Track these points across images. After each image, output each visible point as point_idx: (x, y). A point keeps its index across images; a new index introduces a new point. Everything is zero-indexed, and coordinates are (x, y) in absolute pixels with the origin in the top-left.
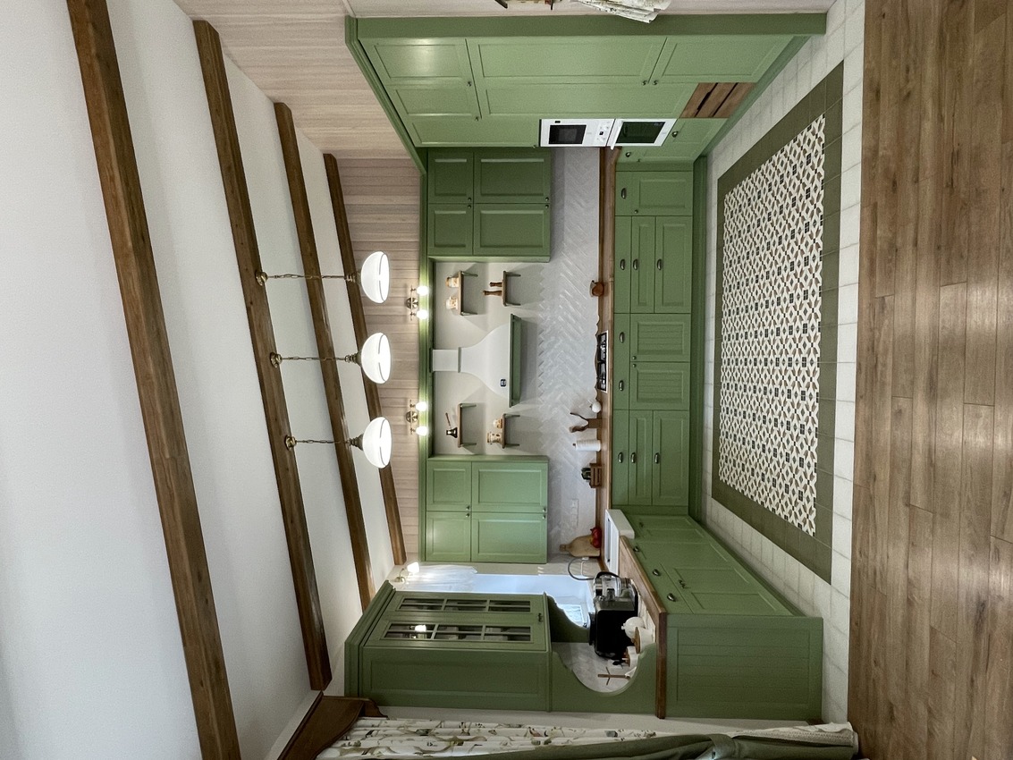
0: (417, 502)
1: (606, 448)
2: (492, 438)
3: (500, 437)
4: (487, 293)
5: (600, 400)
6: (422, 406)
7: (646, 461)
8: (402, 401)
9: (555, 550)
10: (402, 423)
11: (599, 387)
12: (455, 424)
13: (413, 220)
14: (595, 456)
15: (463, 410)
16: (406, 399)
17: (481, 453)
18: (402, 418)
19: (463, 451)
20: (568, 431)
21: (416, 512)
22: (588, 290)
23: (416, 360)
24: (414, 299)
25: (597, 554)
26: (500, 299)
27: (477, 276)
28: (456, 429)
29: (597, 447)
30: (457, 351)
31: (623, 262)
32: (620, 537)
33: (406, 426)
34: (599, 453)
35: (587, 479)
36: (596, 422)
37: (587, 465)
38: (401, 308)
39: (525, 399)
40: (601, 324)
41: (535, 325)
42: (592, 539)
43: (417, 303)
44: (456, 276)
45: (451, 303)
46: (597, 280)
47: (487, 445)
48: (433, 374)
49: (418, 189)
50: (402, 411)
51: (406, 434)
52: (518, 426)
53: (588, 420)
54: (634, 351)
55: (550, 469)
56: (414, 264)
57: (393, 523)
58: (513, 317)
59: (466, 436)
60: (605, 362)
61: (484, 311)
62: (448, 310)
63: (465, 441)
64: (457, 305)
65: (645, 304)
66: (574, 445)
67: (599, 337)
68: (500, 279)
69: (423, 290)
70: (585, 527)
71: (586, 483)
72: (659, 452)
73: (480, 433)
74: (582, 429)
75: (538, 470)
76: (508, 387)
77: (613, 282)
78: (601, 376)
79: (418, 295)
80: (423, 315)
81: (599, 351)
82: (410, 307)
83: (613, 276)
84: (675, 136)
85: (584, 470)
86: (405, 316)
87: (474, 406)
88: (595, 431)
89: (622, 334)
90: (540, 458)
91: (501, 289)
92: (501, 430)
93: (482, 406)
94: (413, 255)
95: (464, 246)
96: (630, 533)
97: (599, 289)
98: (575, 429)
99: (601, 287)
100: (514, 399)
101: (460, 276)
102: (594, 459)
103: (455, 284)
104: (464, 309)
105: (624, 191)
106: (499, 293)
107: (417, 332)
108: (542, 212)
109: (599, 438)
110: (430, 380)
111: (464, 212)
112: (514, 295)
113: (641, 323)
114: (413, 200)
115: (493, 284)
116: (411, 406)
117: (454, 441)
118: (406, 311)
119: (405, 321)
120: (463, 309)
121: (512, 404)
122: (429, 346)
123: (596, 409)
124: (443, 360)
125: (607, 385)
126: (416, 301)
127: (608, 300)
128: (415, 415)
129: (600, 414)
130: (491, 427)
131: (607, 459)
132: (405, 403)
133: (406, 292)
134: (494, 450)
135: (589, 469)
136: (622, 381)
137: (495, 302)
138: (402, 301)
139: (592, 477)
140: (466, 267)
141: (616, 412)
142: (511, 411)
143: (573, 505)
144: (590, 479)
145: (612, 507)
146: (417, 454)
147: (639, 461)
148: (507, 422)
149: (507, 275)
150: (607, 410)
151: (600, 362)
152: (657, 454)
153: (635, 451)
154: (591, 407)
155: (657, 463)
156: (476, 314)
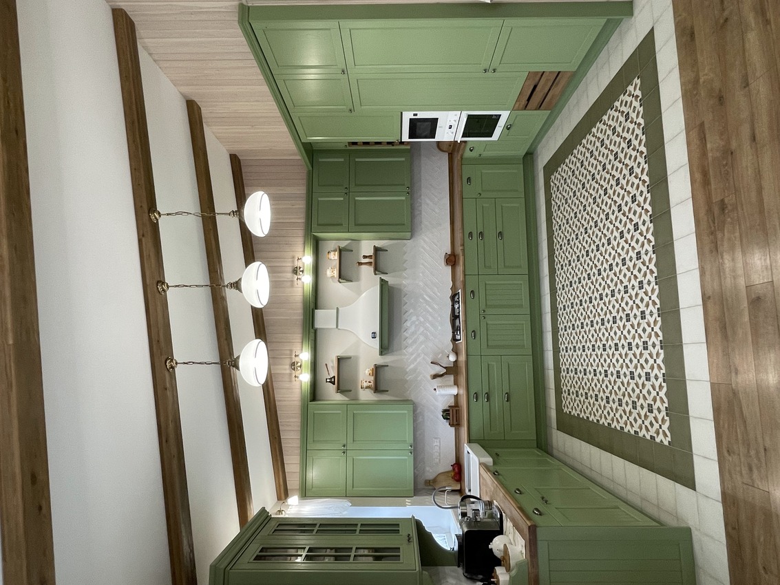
0: (299, 441)
1: (463, 392)
2: (365, 384)
3: (372, 383)
4: (360, 264)
5: (456, 351)
6: (305, 356)
7: (497, 400)
8: (288, 352)
9: (421, 485)
10: (288, 372)
11: (454, 339)
12: (333, 373)
13: (301, 205)
14: (453, 400)
15: (341, 362)
16: (291, 351)
17: (356, 398)
18: (288, 367)
19: (339, 398)
20: (429, 378)
21: (298, 451)
22: (443, 261)
23: (302, 317)
24: (300, 268)
25: (458, 488)
26: (371, 269)
27: (352, 251)
28: (334, 377)
29: (454, 391)
30: (335, 311)
31: (471, 234)
32: (480, 464)
33: (291, 374)
34: (456, 397)
35: (447, 419)
36: (453, 370)
37: (446, 408)
38: (289, 275)
39: (393, 350)
40: (454, 288)
41: (400, 290)
42: (453, 474)
43: (303, 271)
44: (335, 251)
45: (331, 272)
46: (449, 253)
47: (361, 391)
48: (316, 331)
49: (305, 182)
50: (288, 362)
51: (291, 381)
52: (387, 375)
53: (445, 368)
54: (483, 307)
55: (415, 410)
56: (300, 240)
57: (277, 460)
58: (382, 280)
59: (343, 384)
60: (459, 317)
61: (358, 279)
62: (328, 278)
63: (341, 388)
64: (336, 273)
65: (490, 267)
66: (435, 389)
67: (453, 297)
68: (371, 252)
69: (307, 259)
70: (446, 464)
71: (445, 423)
72: (508, 391)
73: (354, 380)
74: (442, 375)
75: (405, 411)
76: (378, 338)
77: (463, 250)
78: (455, 329)
79: (304, 264)
80: (307, 279)
81: (453, 309)
82: (296, 273)
83: (463, 245)
84: (508, 129)
85: (444, 411)
86: (292, 281)
87: (349, 358)
88: (451, 378)
89: (472, 292)
90: (406, 401)
91: (372, 260)
92: (372, 378)
93: (357, 358)
94: (300, 232)
95: (341, 225)
96: (489, 460)
97: (451, 260)
98: (435, 376)
99: (453, 258)
100: (384, 349)
101: (338, 250)
102: (452, 402)
103: (334, 256)
104: (342, 276)
105: (469, 180)
106: (370, 263)
107: (301, 294)
108: (403, 198)
109: (456, 383)
110: (312, 335)
111: (342, 199)
112: (382, 265)
113: (487, 282)
114: (301, 190)
115: (365, 257)
116: (296, 356)
117: (332, 388)
118: (293, 278)
119: (292, 286)
120: (340, 276)
121: (381, 354)
122: (312, 306)
123: (452, 358)
124: (323, 318)
125: (461, 336)
126: (301, 269)
127: (460, 269)
128: (299, 364)
129: (456, 362)
130: (364, 375)
131: (463, 402)
132: (291, 355)
133: (293, 262)
134: (366, 396)
135: (448, 410)
136: (474, 331)
137: (367, 271)
138: (290, 269)
139: (451, 418)
140: (343, 244)
141: (470, 357)
142: (380, 360)
143: (435, 444)
144: (449, 419)
145: (470, 441)
146: (299, 399)
147: (491, 399)
148: (378, 370)
149: (377, 250)
150: (462, 358)
151: (454, 317)
152: (507, 393)
153: (487, 391)
154: (448, 357)
155: (507, 401)
156: (351, 281)
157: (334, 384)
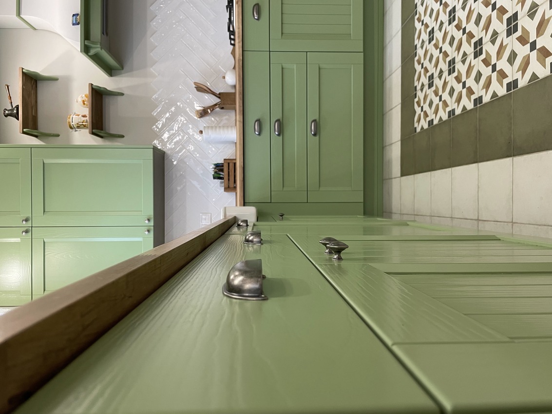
2: (75, 120)
3: (88, 119)
28: (17, 108)
35: (219, 178)
37: (220, 161)
39: (131, 70)
53: (219, 95)
66: (201, 132)
72: (317, 117)
74: (212, 111)
85: (217, 167)
87: (54, 79)
93: (68, 80)
98: (204, 113)
117: (13, 125)
123: (231, 79)
135: (221, 166)
136: (257, 5)
139: (226, 177)
144: (223, 179)
147: (287, 133)
152: (314, 121)
153: (279, 116)
154: (224, 77)
155: (315, 135)
157: (18, 119)
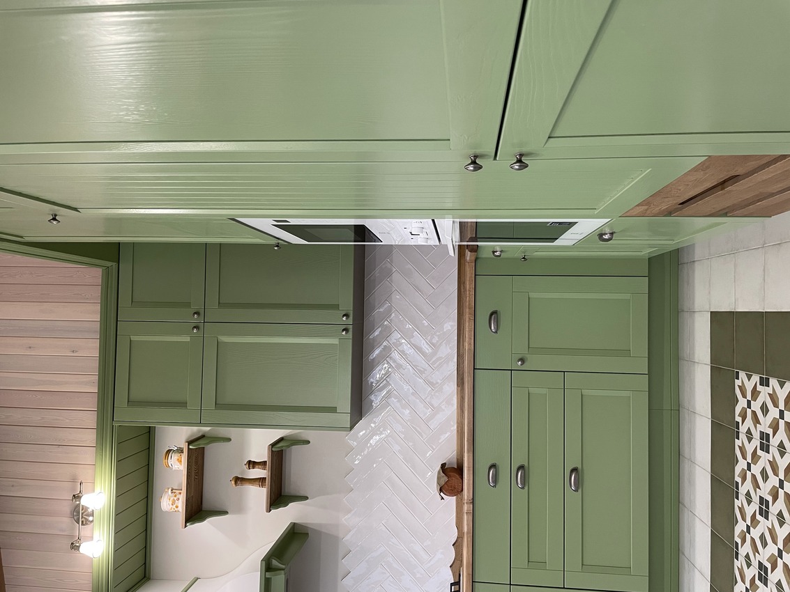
4: (239, 480)
13: (90, 349)
22: (435, 484)
27: (229, 440)
41: (335, 540)
44: (180, 451)
45: (171, 503)
49: (97, 292)
56: (90, 437)
61: (240, 509)
64: (180, 505)
68: (265, 454)
91: (267, 473)
94: (88, 418)
95: (183, 404)
101: (186, 449)
103: (179, 464)
104: (197, 511)
105: (494, 317)
106: (261, 480)
108: (335, 341)
111: (188, 339)
112: (295, 478)
114: (86, 313)
115: (252, 464)
118: (72, 528)
149: (277, 449)
156: (225, 513)
